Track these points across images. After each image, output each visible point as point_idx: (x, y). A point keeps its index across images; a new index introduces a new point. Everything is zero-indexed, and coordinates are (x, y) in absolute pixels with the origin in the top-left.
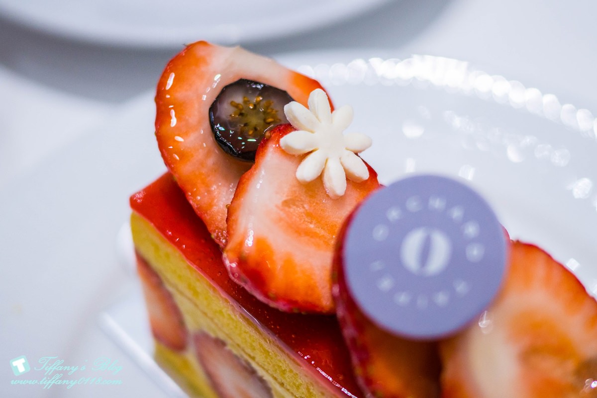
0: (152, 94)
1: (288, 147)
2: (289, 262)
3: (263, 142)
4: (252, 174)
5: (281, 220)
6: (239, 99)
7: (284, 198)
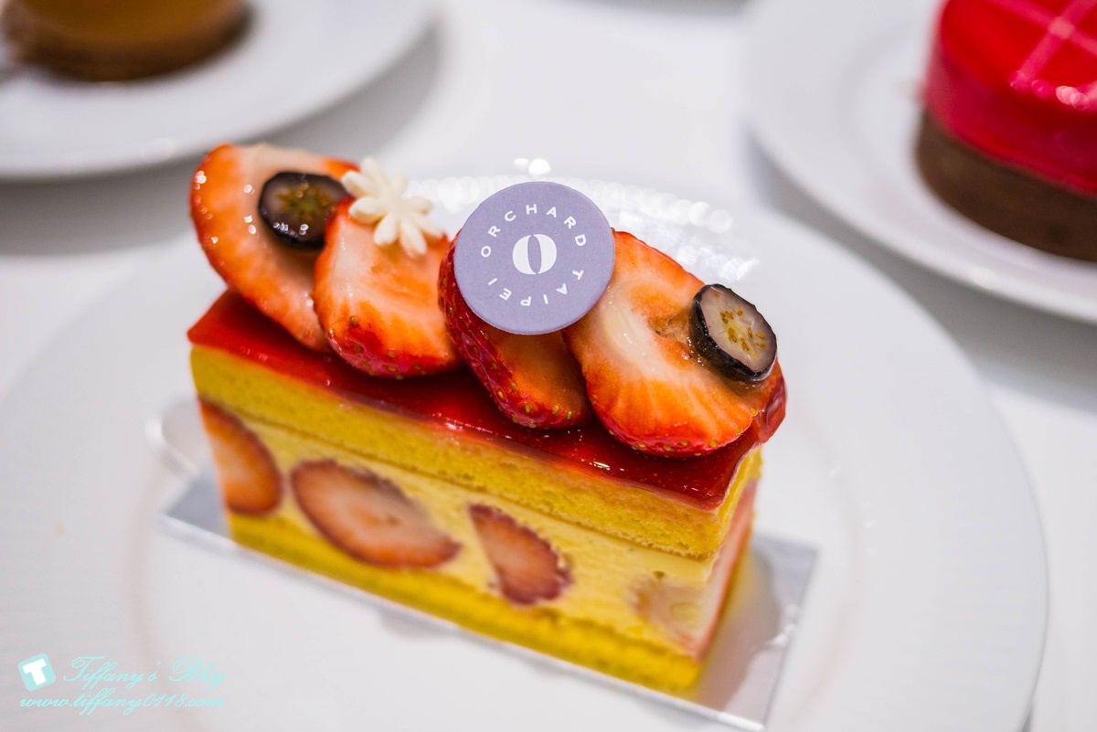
0: (185, 209)
1: (360, 214)
2: (396, 320)
3: (331, 220)
4: (329, 254)
5: (375, 284)
6: (284, 190)
7: (372, 264)
